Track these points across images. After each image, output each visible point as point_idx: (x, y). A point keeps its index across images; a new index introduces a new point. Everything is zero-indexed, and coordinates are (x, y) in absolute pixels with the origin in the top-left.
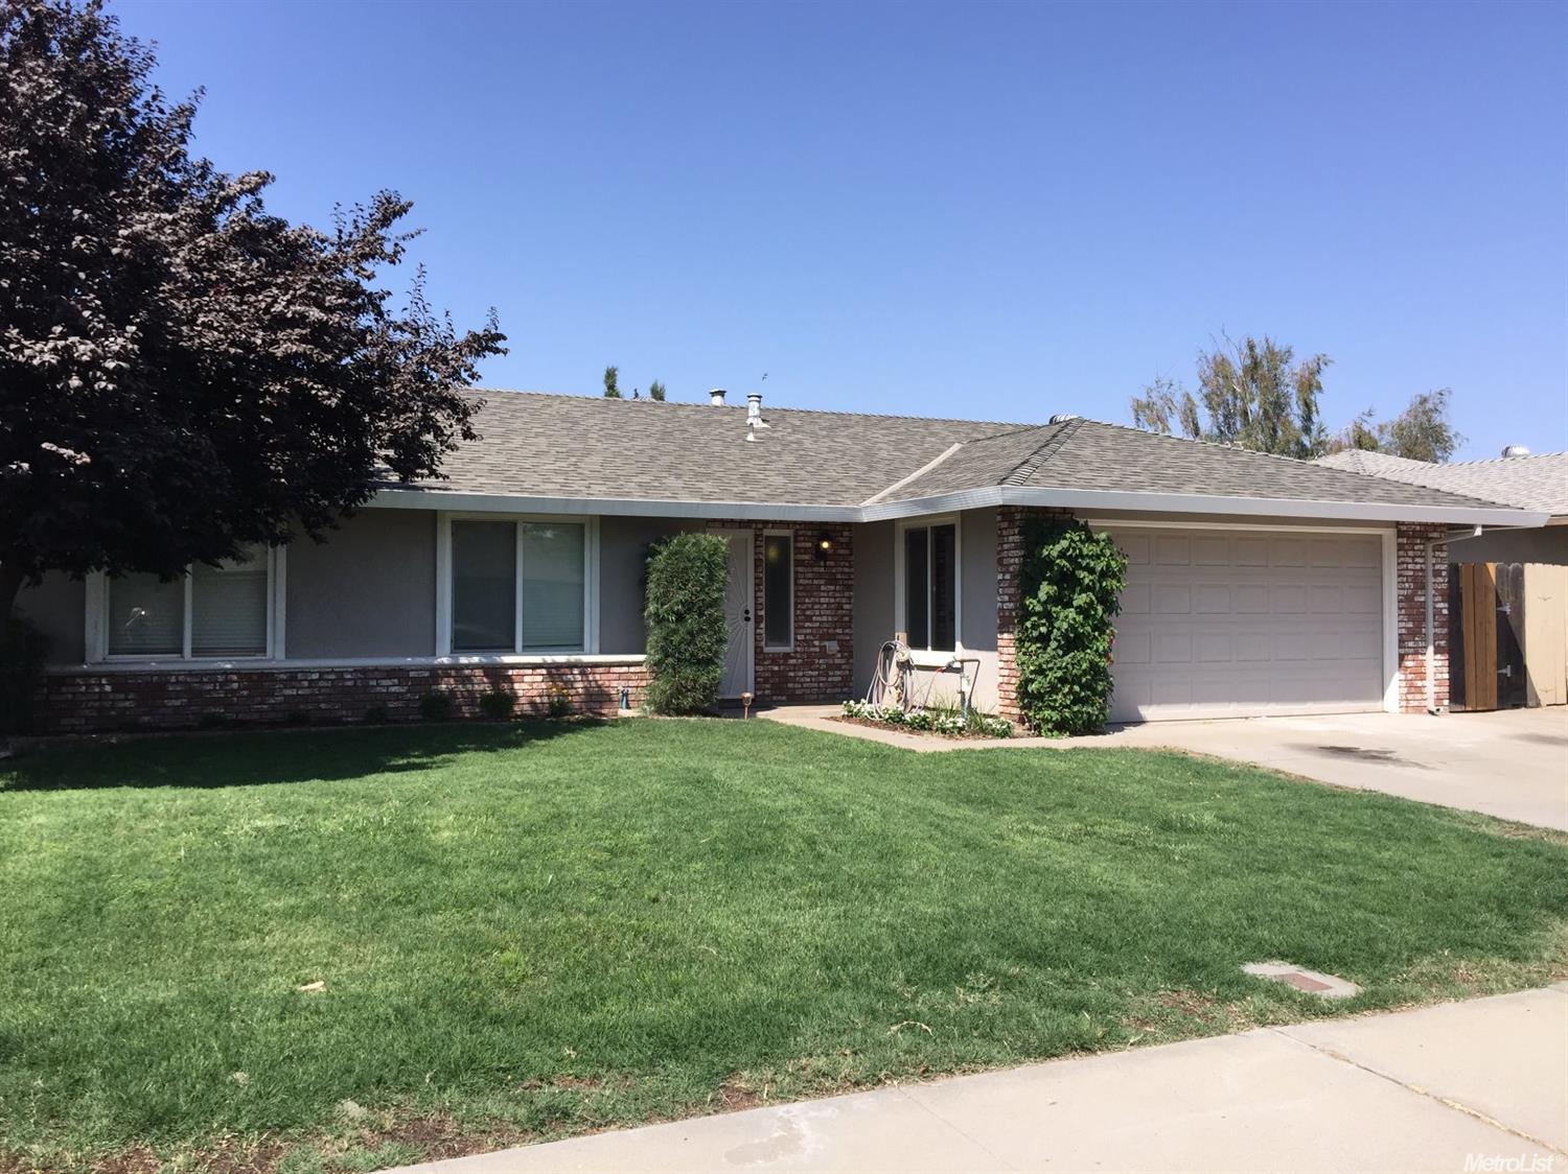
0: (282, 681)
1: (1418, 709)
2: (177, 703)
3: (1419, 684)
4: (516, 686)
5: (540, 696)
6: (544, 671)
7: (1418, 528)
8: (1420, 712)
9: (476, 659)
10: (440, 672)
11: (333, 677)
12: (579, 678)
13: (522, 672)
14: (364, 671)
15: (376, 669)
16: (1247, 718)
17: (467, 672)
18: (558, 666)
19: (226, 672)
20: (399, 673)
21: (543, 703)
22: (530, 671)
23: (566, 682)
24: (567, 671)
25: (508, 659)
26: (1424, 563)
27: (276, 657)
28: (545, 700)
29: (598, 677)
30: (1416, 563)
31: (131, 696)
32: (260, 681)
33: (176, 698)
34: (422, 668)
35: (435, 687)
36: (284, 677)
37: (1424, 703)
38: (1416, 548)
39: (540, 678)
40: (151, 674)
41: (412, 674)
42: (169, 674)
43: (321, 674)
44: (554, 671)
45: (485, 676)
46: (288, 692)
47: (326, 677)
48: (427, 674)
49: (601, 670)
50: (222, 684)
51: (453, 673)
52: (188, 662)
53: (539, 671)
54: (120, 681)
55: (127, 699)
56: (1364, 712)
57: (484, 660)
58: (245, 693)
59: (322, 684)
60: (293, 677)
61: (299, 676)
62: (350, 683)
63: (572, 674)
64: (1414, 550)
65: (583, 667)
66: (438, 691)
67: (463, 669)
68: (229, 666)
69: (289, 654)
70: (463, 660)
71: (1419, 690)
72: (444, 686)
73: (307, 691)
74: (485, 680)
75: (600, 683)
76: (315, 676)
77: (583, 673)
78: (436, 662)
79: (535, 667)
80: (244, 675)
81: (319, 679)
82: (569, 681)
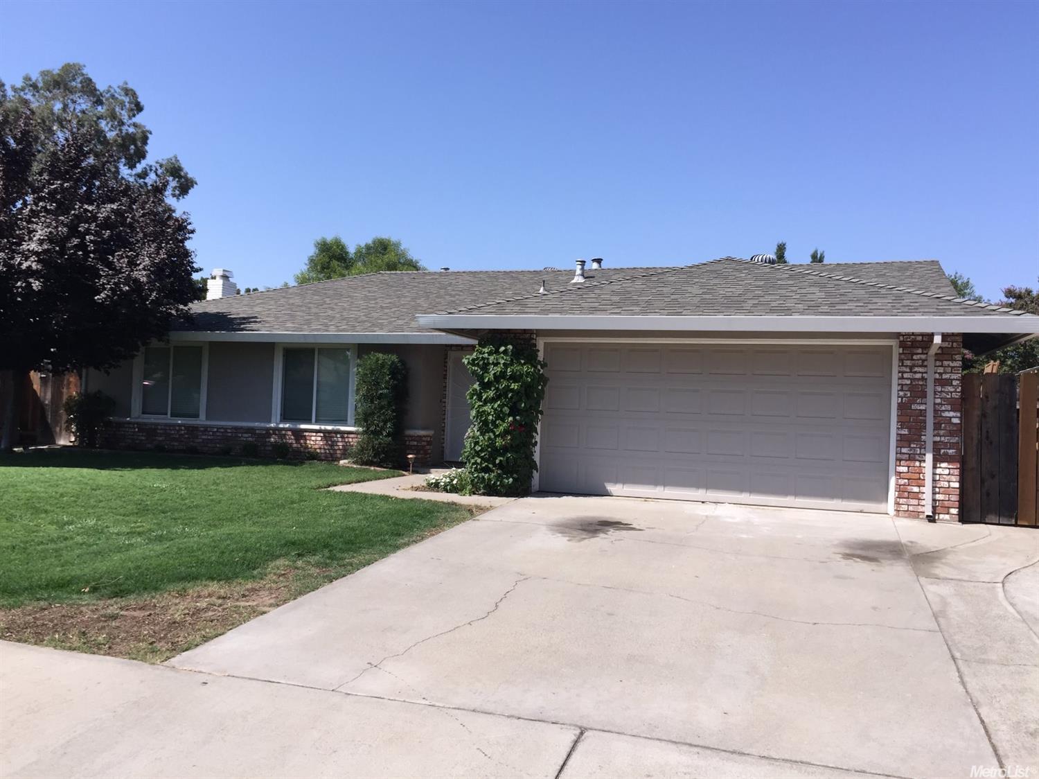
0: (201, 431)
1: (915, 515)
2: (161, 439)
3: (916, 489)
4: (308, 442)
5: (320, 449)
6: (322, 435)
7: (920, 338)
8: (917, 517)
9: (287, 426)
10: (271, 431)
11: (222, 430)
12: (340, 439)
13: (310, 434)
14: (236, 428)
15: (241, 428)
16: (703, 502)
17: (284, 432)
18: (329, 432)
19: (179, 425)
20: (251, 430)
21: (321, 453)
22: (314, 434)
23: (333, 442)
24: (334, 435)
25: (303, 426)
26: (926, 373)
27: (202, 420)
28: (323, 451)
29: (350, 440)
30: (916, 372)
31: (144, 434)
32: (192, 430)
33: (161, 436)
34: (262, 429)
35: (267, 440)
36: (202, 429)
37: (920, 509)
38: (915, 357)
39: (320, 438)
40: (152, 424)
41: (257, 431)
42: (158, 424)
43: (218, 428)
44: (327, 435)
45: (293, 435)
46: (204, 437)
47: (219, 430)
48: (264, 432)
49: (352, 436)
50: (178, 431)
51: (277, 432)
52: (168, 419)
53: (319, 434)
54: (142, 427)
55: (142, 436)
56: (861, 512)
57: (291, 426)
58: (187, 436)
59: (218, 434)
60: (206, 429)
61: (209, 429)
62: (230, 434)
63: (336, 437)
64: (912, 360)
65: (342, 433)
66: (269, 442)
67: (281, 430)
68: (180, 422)
69: (208, 418)
70: (281, 426)
71: (917, 496)
72: (272, 439)
73: (212, 437)
74: (292, 437)
75: (352, 443)
76: (215, 430)
77: (342, 437)
78: (268, 426)
79: (317, 431)
80: (188, 428)
81: (217, 431)
82: (335, 441)
